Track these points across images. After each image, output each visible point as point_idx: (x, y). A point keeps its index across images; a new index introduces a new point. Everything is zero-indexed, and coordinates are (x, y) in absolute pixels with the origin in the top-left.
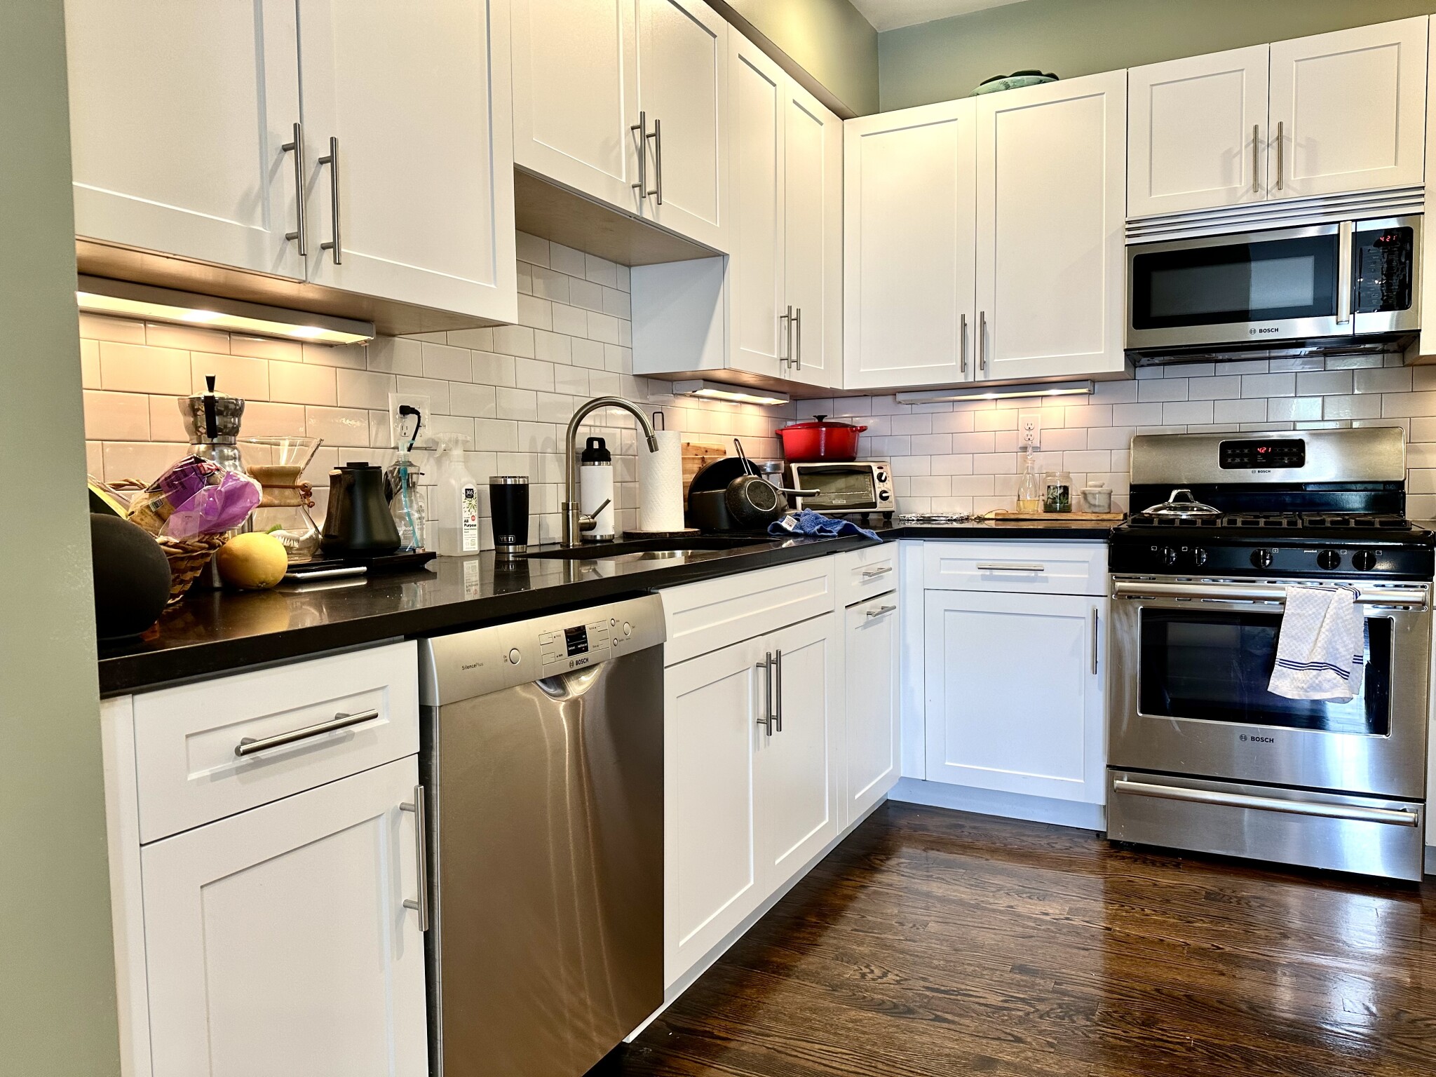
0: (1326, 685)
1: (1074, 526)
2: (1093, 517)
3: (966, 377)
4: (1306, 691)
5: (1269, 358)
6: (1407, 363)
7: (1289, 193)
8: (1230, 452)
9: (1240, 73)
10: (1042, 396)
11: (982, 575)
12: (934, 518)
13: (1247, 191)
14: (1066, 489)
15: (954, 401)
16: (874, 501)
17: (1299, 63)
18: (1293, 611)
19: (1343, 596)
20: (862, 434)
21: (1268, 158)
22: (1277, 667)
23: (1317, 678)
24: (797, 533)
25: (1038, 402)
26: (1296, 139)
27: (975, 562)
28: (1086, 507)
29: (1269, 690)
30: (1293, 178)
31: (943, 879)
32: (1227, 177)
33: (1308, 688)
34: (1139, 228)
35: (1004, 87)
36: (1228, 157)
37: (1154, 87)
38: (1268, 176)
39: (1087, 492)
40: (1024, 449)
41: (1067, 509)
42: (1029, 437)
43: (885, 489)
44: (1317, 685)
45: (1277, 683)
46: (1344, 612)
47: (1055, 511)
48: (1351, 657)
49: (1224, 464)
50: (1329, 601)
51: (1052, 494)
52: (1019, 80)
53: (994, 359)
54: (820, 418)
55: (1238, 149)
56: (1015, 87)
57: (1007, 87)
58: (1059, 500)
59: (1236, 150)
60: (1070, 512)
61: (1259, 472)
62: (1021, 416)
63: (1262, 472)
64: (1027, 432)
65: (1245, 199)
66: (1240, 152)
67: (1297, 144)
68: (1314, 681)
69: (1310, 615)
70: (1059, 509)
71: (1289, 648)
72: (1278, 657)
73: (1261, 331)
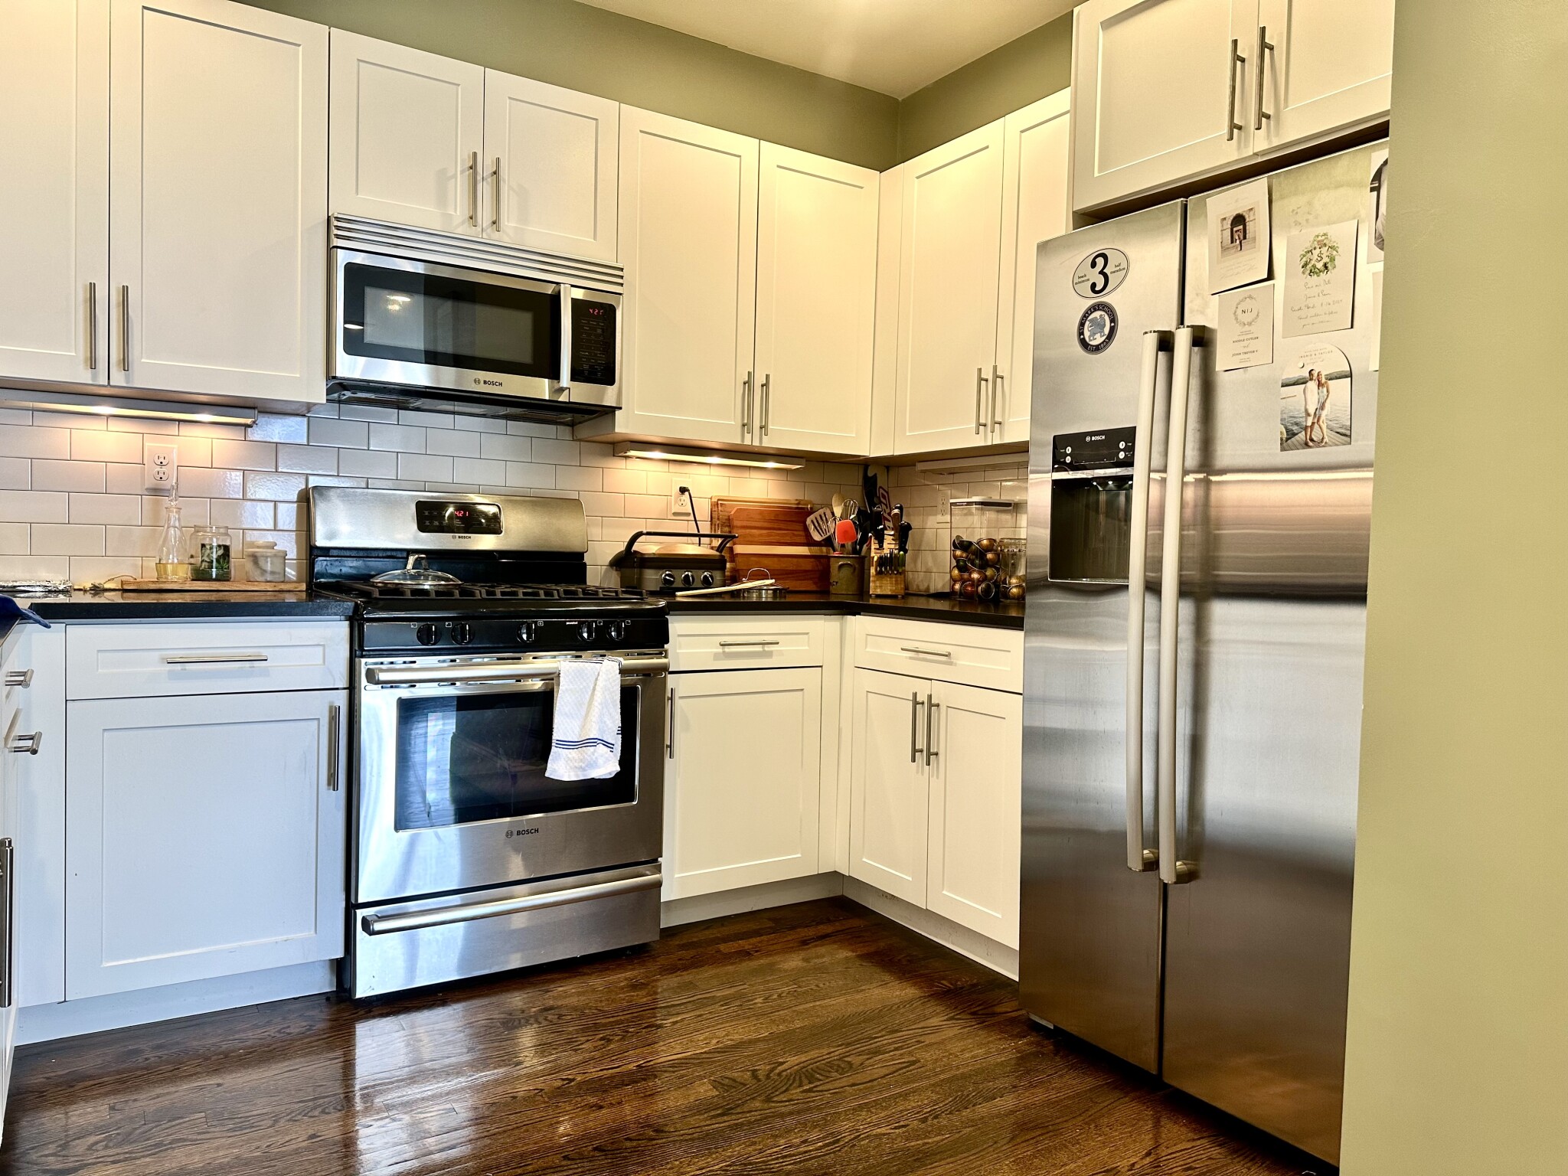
0: (601, 761)
1: (236, 599)
2: (268, 587)
3: (95, 377)
4: (584, 770)
5: (454, 413)
6: (575, 438)
9: (455, 87)
10: (180, 421)
11: (169, 671)
12: (23, 589)
13: (463, 223)
14: (226, 548)
15: (33, 410)
17: (513, 102)
18: (566, 686)
19: (609, 667)
21: (485, 189)
22: (553, 749)
23: (594, 755)
25: (173, 429)
26: (509, 182)
27: (157, 653)
28: (256, 575)
29: (547, 775)
32: (442, 200)
33: (587, 766)
34: (349, 230)
36: (443, 178)
37: (361, 63)
38: (485, 215)
39: (258, 554)
40: (156, 491)
41: (224, 577)
42: (161, 475)
44: (594, 762)
45: (555, 766)
46: (611, 683)
47: (210, 579)
48: (615, 729)
49: (423, 527)
50: (597, 674)
51: (208, 556)
53: (142, 360)
55: (453, 172)
58: (215, 565)
59: (451, 173)
60: (228, 580)
61: (459, 537)
62: (147, 444)
63: (462, 537)
64: (158, 469)
65: (463, 230)
66: (455, 176)
67: (509, 186)
68: (592, 759)
69: (581, 689)
70: (214, 576)
71: (562, 727)
72: (554, 738)
73: (485, 382)
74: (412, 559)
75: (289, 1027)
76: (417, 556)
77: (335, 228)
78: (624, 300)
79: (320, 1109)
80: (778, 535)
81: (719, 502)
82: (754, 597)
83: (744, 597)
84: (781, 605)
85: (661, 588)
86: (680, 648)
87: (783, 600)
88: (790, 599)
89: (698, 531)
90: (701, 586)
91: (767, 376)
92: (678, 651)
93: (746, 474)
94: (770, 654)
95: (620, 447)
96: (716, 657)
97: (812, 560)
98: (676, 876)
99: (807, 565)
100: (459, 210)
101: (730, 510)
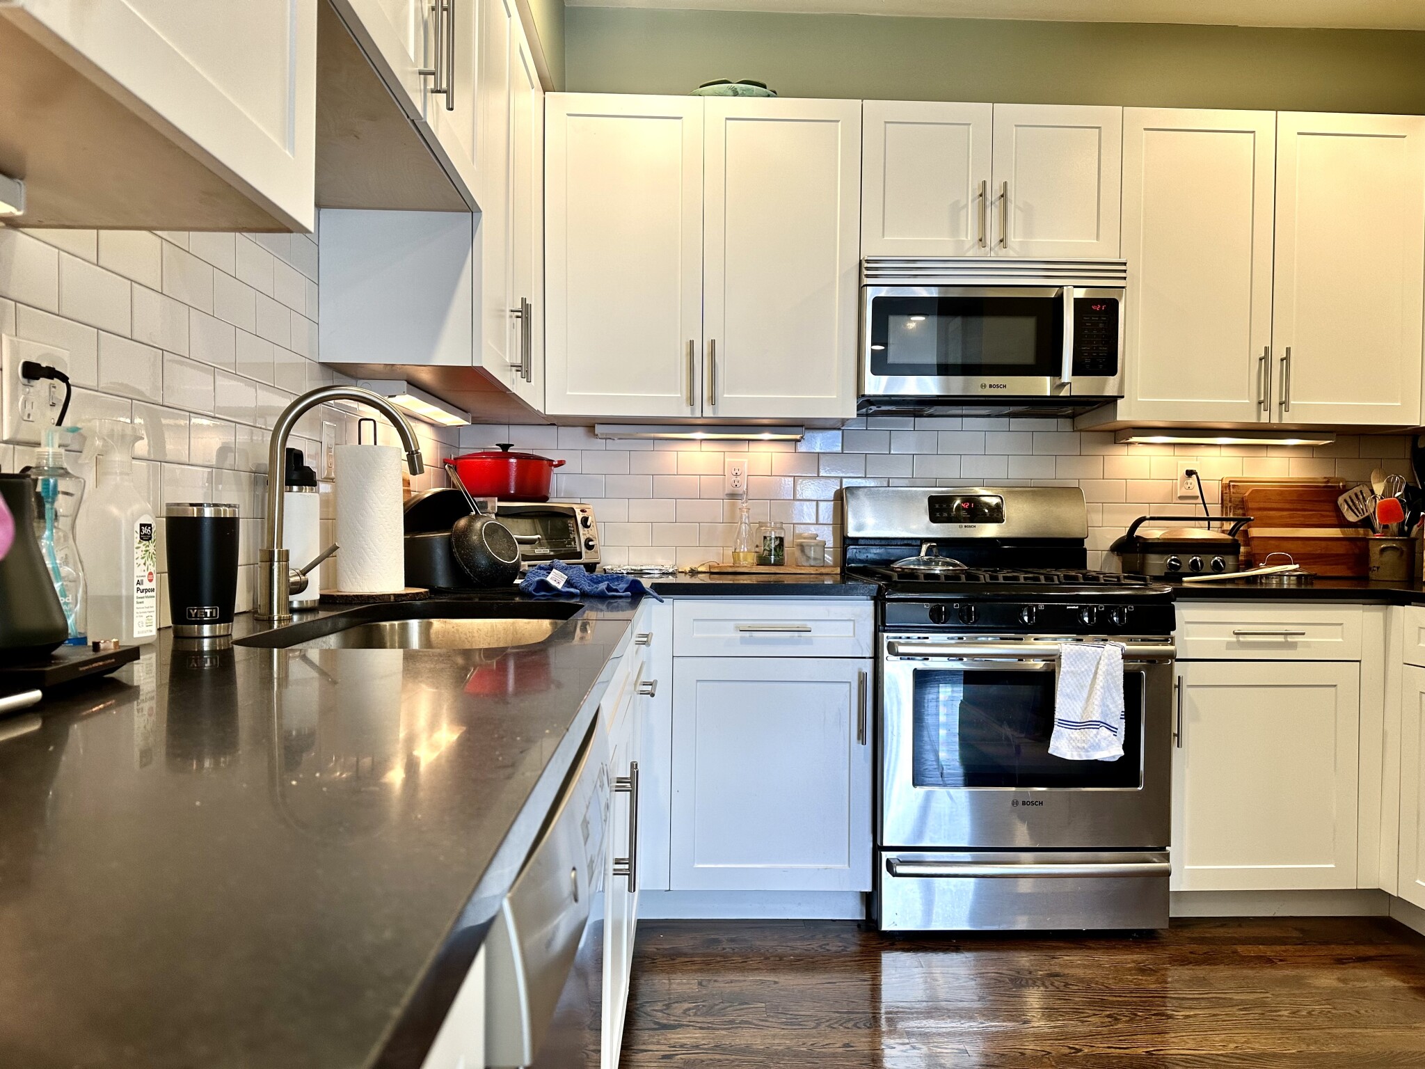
0: (1103, 744)
1: (788, 580)
2: (812, 571)
3: (693, 411)
4: (1087, 751)
5: (962, 416)
6: (1075, 429)
7: (1011, 254)
8: (937, 506)
9: (966, 127)
10: (749, 440)
11: (741, 637)
12: (647, 571)
13: (973, 246)
14: (781, 539)
15: (654, 439)
16: (578, 550)
17: (1019, 128)
18: (1068, 669)
19: (1111, 652)
20: (556, 470)
21: (993, 215)
22: (1056, 728)
23: (1096, 737)
24: (572, 593)
25: (744, 447)
26: (1015, 202)
27: (733, 623)
28: (803, 561)
29: (1050, 751)
30: (1013, 240)
31: (750, 1023)
32: (955, 230)
33: (1090, 747)
34: (877, 269)
35: (732, 93)
36: (956, 209)
37: (888, 125)
38: (993, 236)
39: (804, 544)
40: (733, 496)
41: (779, 563)
42: (736, 483)
43: (591, 537)
44: (1097, 744)
45: (1057, 744)
46: (1113, 668)
47: (769, 564)
48: (1118, 713)
49: (933, 519)
50: (1098, 657)
51: (768, 546)
52: (748, 90)
53: (724, 395)
54: (505, 447)
55: (965, 202)
56: (743, 95)
57: (736, 94)
58: (773, 553)
59: (963, 203)
60: (783, 565)
61: (965, 526)
62: (727, 460)
63: (968, 527)
64: (734, 478)
65: (973, 252)
66: (967, 205)
67: (1016, 206)
68: (1094, 741)
69: (1083, 672)
70: (772, 562)
71: (1064, 707)
72: (1056, 717)
73: (991, 386)
74: (924, 548)
75: (828, 944)
76: (929, 544)
77: (866, 269)
78: (1127, 293)
79: (852, 1023)
80: (1303, 516)
81: (1232, 484)
82: (1274, 584)
83: (1261, 583)
84: (1304, 592)
85: (1165, 573)
86: (1187, 636)
87: (1309, 587)
88: (1318, 586)
89: (1208, 515)
90: (1211, 571)
91: (1288, 350)
92: (1185, 638)
93: (1263, 453)
94: (1293, 646)
95: (1121, 435)
96: (1229, 645)
97: (1344, 543)
98: (1186, 867)
99: (1340, 549)
100: (969, 236)
101: (1243, 491)
